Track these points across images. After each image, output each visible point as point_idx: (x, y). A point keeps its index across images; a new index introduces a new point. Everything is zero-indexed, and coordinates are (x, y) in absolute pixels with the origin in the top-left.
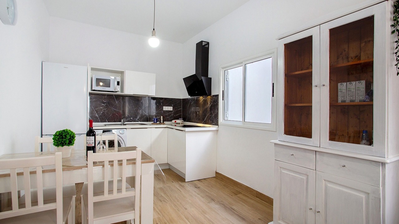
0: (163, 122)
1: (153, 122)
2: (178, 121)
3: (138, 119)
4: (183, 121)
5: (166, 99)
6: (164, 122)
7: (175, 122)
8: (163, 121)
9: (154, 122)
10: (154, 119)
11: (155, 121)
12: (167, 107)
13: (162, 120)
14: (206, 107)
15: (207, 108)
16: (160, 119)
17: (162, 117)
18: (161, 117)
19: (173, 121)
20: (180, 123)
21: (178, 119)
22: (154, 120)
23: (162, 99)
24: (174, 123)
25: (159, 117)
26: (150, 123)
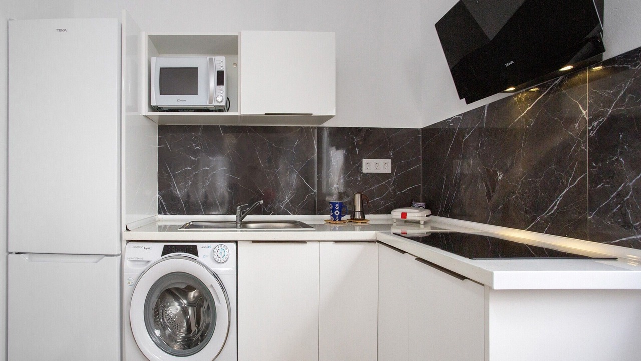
0: (363, 218)
1: (328, 217)
2: (414, 214)
3: (287, 206)
4: (428, 212)
5: (370, 131)
6: (367, 216)
7: (404, 215)
8: (363, 213)
9: (334, 216)
10: (334, 204)
11: (337, 213)
12: (373, 162)
13: (358, 208)
14: (558, 140)
15: (565, 147)
16: (352, 202)
17: (358, 196)
18: (353, 199)
19: (397, 213)
20: (418, 222)
21: (409, 205)
22: (334, 210)
23: (357, 131)
24: (398, 220)
25: (349, 199)
26: (321, 220)
